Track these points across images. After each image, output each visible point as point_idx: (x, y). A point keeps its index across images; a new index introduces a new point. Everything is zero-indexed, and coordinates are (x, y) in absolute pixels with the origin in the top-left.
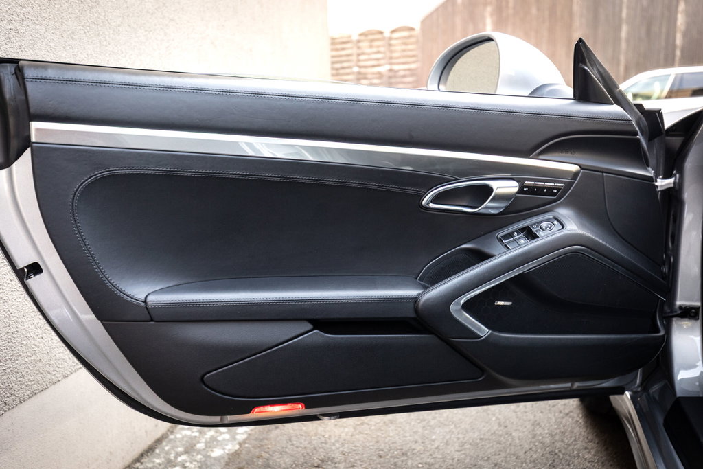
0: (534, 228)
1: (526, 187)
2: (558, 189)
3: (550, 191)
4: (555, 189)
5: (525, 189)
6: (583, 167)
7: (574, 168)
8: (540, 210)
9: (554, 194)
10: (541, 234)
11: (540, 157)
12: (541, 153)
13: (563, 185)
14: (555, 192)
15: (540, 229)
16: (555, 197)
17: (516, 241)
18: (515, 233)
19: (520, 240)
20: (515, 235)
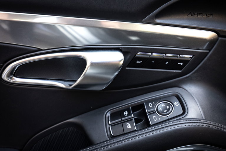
0: (148, 108)
1: (139, 59)
2: (185, 62)
3: (173, 64)
4: (181, 61)
5: (138, 62)
6: (221, 34)
7: (208, 35)
8: (162, 85)
9: (180, 68)
10: (154, 119)
11: (158, 21)
12: (158, 16)
13: (191, 56)
14: (181, 64)
15: (155, 111)
16: (181, 70)
17: (123, 123)
18: (126, 112)
19: (127, 124)
20: (126, 114)
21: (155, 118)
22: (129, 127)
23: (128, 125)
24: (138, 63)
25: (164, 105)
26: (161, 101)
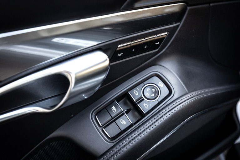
1: (120, 51)
2: (161, 40)
4: (158, 41)
13: (166, 33)
14: (158, 43)
15: (142, 97)
16: (157, 49)
17: (116, 121)
18: (113, 108)
19: (120, 120)
20: (114, 110)
21: (146, 105)
22: (124, 123)
23: (122, 122)
24: (119, 56)
25: (149, 89)
26: (145, 85)
